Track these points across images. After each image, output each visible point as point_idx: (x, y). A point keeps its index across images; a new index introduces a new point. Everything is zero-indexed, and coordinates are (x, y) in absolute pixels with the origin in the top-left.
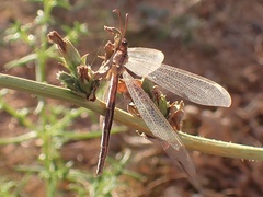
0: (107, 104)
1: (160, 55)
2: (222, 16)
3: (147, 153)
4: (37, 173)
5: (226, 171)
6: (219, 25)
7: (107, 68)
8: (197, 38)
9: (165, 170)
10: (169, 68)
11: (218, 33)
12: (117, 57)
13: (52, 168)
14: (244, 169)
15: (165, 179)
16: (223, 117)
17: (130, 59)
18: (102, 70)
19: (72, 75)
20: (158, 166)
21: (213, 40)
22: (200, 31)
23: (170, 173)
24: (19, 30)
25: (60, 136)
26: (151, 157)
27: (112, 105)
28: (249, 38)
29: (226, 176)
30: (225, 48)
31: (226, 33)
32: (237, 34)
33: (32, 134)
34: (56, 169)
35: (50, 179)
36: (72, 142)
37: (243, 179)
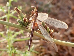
0: (32, 30)
1: (47, 15)
2: (59, 4)
3: (38, 45)
4: (6, 51)
5: (61, 50)
6: (58, 7)
7: (32, 19)
8: (52, 11)
9: (43, 50)
10: (50, 18)
11: (58, 9)
12: (35, 15)
13: (11, 49)
14: (67, 50)
15: (44, 53)
16: (60, 34)
17: (39, 16)
18: (30, 19)
19: (21, 21)
20: (42, 49)
21: (56, 11)
22: (53, 8)
23: (45, 51)
24: (2, 8)
25: (13, 40)
26: (39, 46)
27: (33, 30)
28: (67, 11)
29: (61, 52)
30: (60, 14)
31: (60, 9)
32: (63, 9)
33: (5, 39)
34: (12, 50)
35: (10, 53)
36: (16, 42)
37: (67, 53)
